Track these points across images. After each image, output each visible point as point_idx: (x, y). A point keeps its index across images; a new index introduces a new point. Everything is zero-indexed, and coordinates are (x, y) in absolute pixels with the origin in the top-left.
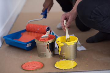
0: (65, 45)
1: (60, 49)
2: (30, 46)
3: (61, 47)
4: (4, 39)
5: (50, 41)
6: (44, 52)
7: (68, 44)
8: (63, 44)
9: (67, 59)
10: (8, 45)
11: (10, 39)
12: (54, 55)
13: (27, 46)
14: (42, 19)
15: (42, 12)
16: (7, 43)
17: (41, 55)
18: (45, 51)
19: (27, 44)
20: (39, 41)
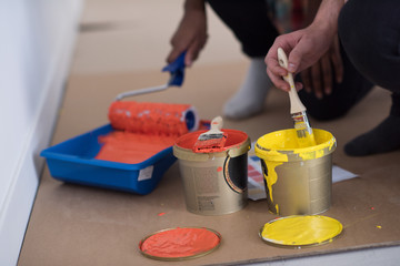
0: (294, 160)
1: (272, 179)
2: (150, 177)
3: (277, 169)
4: (42, 159)
5: (234, 152)
6: (211, 195)
7: (305, 157)
8: (285, 158)
9: (301, 213)
10: (60, 183)
11: (74, 158)
13: (139, 179)
15: (164, 64)
18: (216, 189)
19: (141, 171)
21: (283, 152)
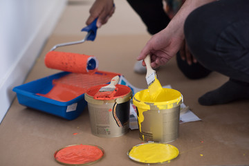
0: (154, 109)
1: (141, 119)
2: (75, 109)
3: (144, 113)
4: (15, 93)
5: (120, 100)
6: (106, 125)
7: (160, 108)
8: (148, 108)
10: (24, 107)
11: (30, 95)
12: (128, 131)
13: (67, 111)
14: (83, 41)
16: (22, 103)
17: (99, 131)
18: (108, 121)
19: (68, 107)
20: (94, 98)
21: (148, 104)
